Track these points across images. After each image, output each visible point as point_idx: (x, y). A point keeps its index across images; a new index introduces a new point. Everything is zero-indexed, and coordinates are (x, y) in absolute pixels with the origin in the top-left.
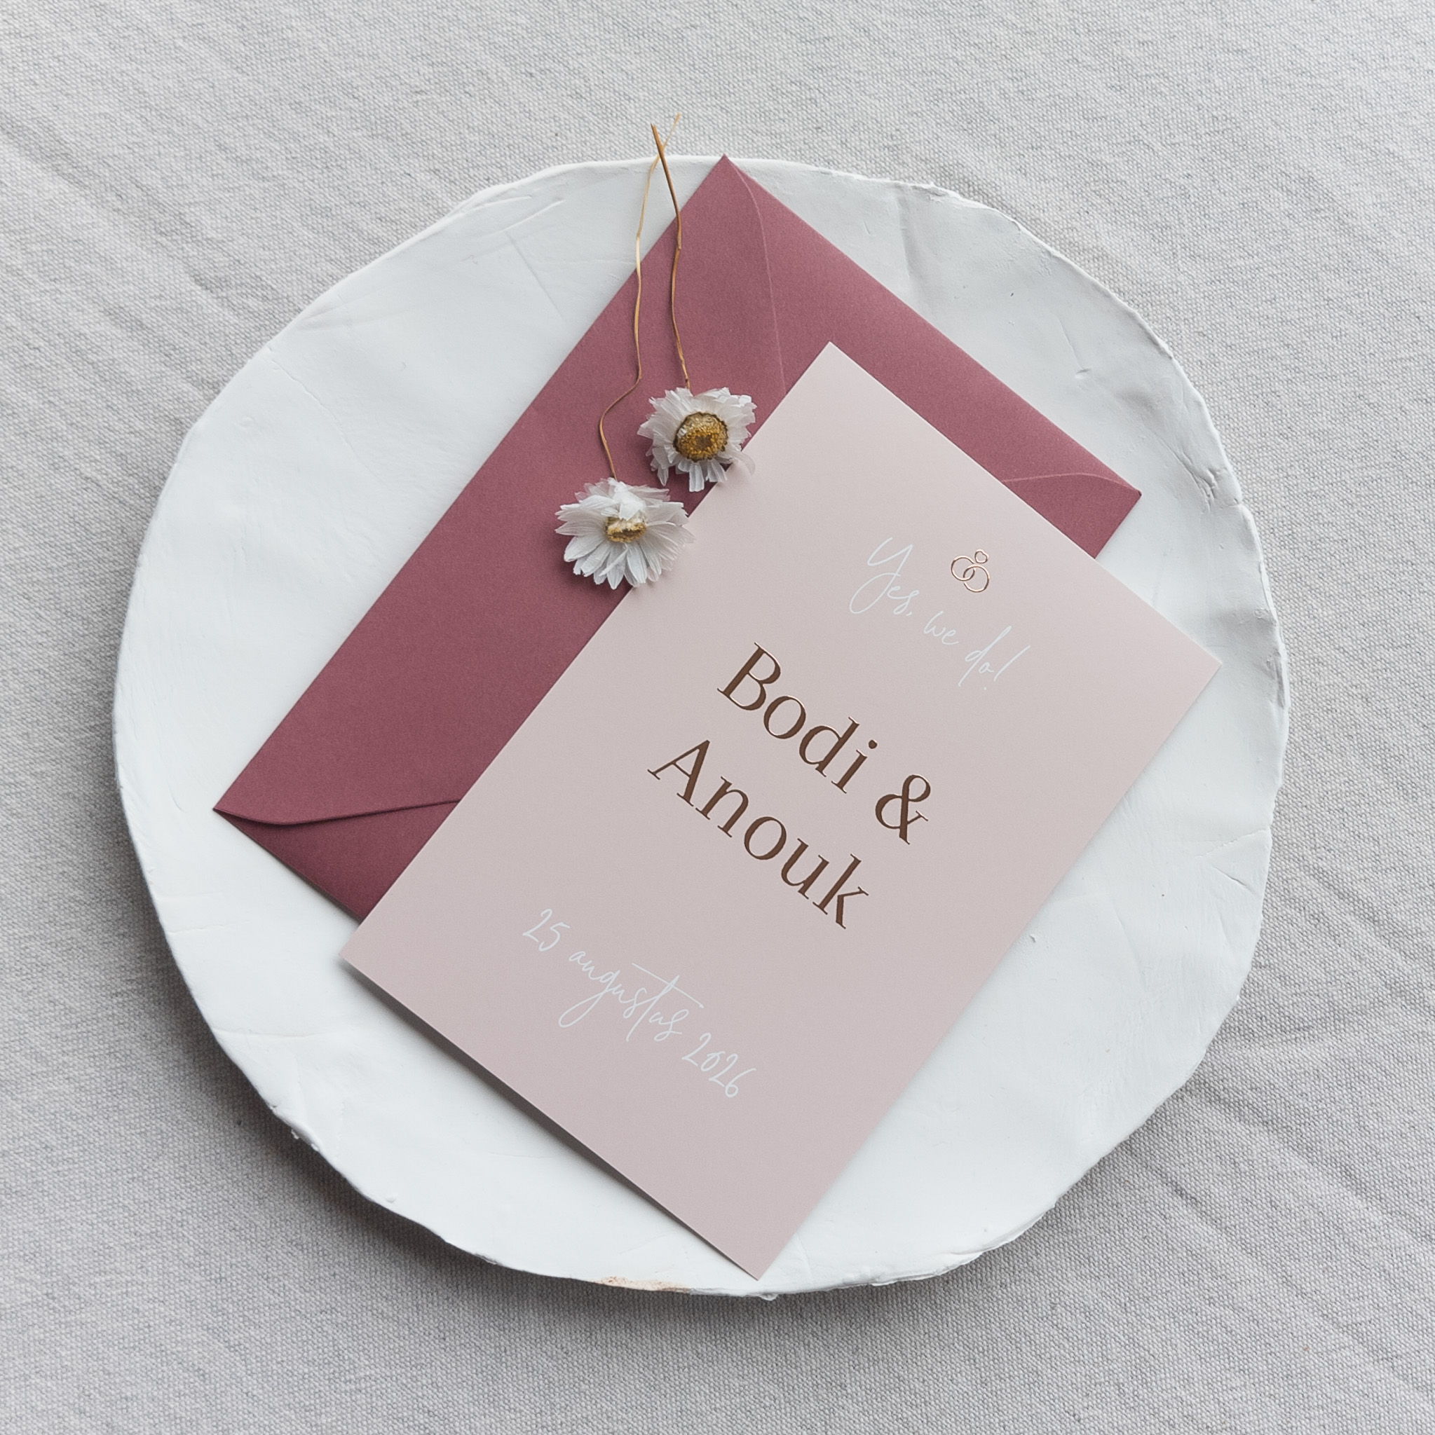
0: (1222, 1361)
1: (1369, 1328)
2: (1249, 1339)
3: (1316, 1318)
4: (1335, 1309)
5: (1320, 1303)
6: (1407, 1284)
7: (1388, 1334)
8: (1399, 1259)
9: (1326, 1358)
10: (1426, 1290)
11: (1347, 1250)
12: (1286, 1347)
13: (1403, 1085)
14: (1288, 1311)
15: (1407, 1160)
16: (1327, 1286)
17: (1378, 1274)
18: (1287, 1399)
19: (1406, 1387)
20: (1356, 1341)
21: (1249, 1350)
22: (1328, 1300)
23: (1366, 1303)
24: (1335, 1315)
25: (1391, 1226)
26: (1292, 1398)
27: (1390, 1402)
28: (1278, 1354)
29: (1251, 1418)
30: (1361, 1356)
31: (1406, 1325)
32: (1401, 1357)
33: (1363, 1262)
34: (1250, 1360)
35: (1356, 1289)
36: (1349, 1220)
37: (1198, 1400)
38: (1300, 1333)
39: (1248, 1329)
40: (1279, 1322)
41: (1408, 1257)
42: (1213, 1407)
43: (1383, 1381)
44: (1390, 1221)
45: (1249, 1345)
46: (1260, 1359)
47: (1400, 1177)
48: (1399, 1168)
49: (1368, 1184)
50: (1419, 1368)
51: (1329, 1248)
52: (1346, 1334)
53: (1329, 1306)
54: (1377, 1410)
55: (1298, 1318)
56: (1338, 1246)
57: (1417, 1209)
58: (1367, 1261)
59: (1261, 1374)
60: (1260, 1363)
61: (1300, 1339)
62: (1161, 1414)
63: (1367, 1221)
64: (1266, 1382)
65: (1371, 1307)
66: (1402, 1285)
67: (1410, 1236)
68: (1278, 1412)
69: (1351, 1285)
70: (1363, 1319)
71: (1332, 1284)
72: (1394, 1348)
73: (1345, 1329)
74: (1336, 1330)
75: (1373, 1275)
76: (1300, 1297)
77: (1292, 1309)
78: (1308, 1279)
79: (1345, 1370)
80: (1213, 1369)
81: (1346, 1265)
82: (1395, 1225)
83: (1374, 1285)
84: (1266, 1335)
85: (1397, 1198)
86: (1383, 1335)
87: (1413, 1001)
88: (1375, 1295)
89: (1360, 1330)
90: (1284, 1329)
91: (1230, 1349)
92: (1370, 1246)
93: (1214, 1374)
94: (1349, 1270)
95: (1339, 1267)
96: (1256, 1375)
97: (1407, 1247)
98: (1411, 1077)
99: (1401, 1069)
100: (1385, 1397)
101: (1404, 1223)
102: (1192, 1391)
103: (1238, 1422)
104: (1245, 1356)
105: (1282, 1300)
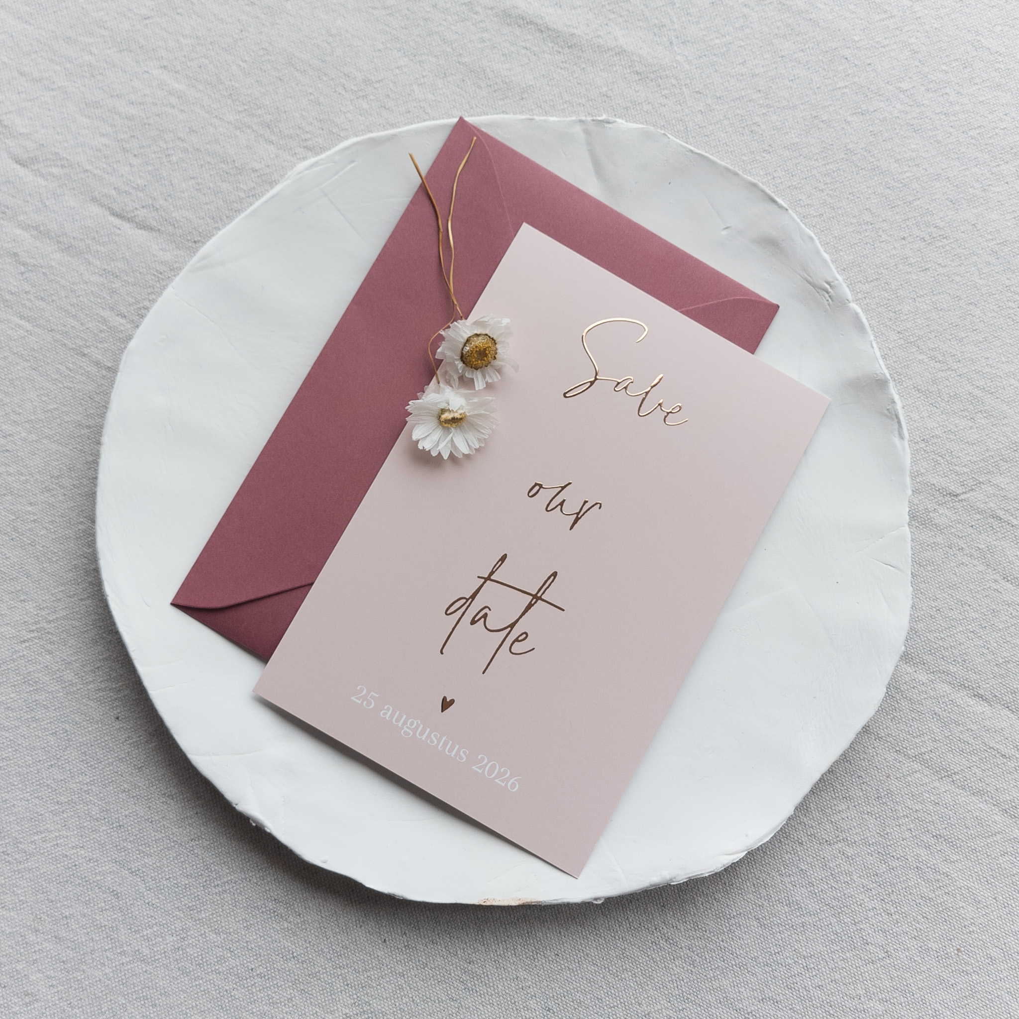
0: (829, 793)
1: (931, 755)
2: (846, 775)
3: (892, 754)
4: (904, 746)
5: (892, 742)
6: (953, 721)
7: (945, 758)
8: (945, 704)
9: (904, 781)
10: (968, 723)
11: (906, 703)
12: (874, 777)
13: (926, 582)
14: (871, 751)
15: (938, 634)
16: (896, 730)
17: (931, 717)
18: (880, 814)
19: (965, 794)
20: (923, 766)
21: (848, 783)
22: (899, 740)
23: (926, 738)
24: (905, 750)
25: (934, 682)
26: (884, 813)
27: (955, 806)
28: (869, 783)
29: (857, 831)
30: (929, 776)
31: (958, 750)
32: (958, 773)
33: (919, 710)
34: (849, 790)
35: (917, 730)
36: (904, 681)
37: (816, 823)
38: (882, 766)
39: (844, 768)
40: (866, 760)
41: (951, 702)
42: (828, 827)
43: (948, 792)
44: (934, 678)
45: (847, 779)
46: (856, 788)
47: (935, 647)
48: (933, 640)
49: (913, 655)
50: (972, 780)
51: (893, 704)
52: (915, 762)
53: (900, 744)
54: (947, 813)
55: (879, 755)
56: (899, 701)
57: (951, 668)
58: (922, 709)
59: (859, 798)
60: (857, 791)
61: (883, 770)
62: (792, 836)
63: (917, 680)
64: (864, 804)
65: (930, 741)
66: (950, 722)
67: (950, 687)
68: (876, 824)
69: (913, 727)
70: (926, 750)
71: (899, 729)
72: (952, 768)
73: (914, 759)
74: (908, 761)
75: (928, 718)
76: (877, 740)
77: (873, 750)
78: (881, 727)
79: (919, 788)
80: (824, 800)
81: (907, 714)
82: (938, 680)
83: (930, 725)
84: (858, 771)
85: (935, 662)
86: (942, 759)
87: (923, 523)
88: (932, 732)
89: (925, 758)
90: (870, 765)
91: (834, 784)
92: (922, 697)
93: (825, 803)
94: (910, 717)
95: (902, 716)
96: (856, 800)
97: (949, 695)
98: (931, 576)
99: (923, 571)
100: (951, 803)
101: (944, 678)
102: (811, 817)
103: (848, 835)
104: (845, 787)
105: (865, 744)
